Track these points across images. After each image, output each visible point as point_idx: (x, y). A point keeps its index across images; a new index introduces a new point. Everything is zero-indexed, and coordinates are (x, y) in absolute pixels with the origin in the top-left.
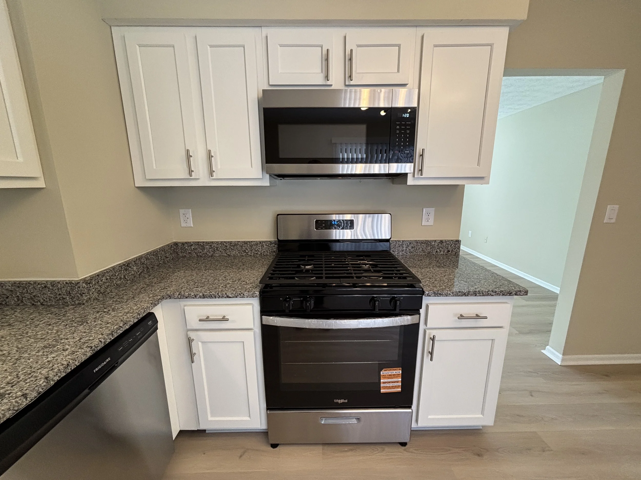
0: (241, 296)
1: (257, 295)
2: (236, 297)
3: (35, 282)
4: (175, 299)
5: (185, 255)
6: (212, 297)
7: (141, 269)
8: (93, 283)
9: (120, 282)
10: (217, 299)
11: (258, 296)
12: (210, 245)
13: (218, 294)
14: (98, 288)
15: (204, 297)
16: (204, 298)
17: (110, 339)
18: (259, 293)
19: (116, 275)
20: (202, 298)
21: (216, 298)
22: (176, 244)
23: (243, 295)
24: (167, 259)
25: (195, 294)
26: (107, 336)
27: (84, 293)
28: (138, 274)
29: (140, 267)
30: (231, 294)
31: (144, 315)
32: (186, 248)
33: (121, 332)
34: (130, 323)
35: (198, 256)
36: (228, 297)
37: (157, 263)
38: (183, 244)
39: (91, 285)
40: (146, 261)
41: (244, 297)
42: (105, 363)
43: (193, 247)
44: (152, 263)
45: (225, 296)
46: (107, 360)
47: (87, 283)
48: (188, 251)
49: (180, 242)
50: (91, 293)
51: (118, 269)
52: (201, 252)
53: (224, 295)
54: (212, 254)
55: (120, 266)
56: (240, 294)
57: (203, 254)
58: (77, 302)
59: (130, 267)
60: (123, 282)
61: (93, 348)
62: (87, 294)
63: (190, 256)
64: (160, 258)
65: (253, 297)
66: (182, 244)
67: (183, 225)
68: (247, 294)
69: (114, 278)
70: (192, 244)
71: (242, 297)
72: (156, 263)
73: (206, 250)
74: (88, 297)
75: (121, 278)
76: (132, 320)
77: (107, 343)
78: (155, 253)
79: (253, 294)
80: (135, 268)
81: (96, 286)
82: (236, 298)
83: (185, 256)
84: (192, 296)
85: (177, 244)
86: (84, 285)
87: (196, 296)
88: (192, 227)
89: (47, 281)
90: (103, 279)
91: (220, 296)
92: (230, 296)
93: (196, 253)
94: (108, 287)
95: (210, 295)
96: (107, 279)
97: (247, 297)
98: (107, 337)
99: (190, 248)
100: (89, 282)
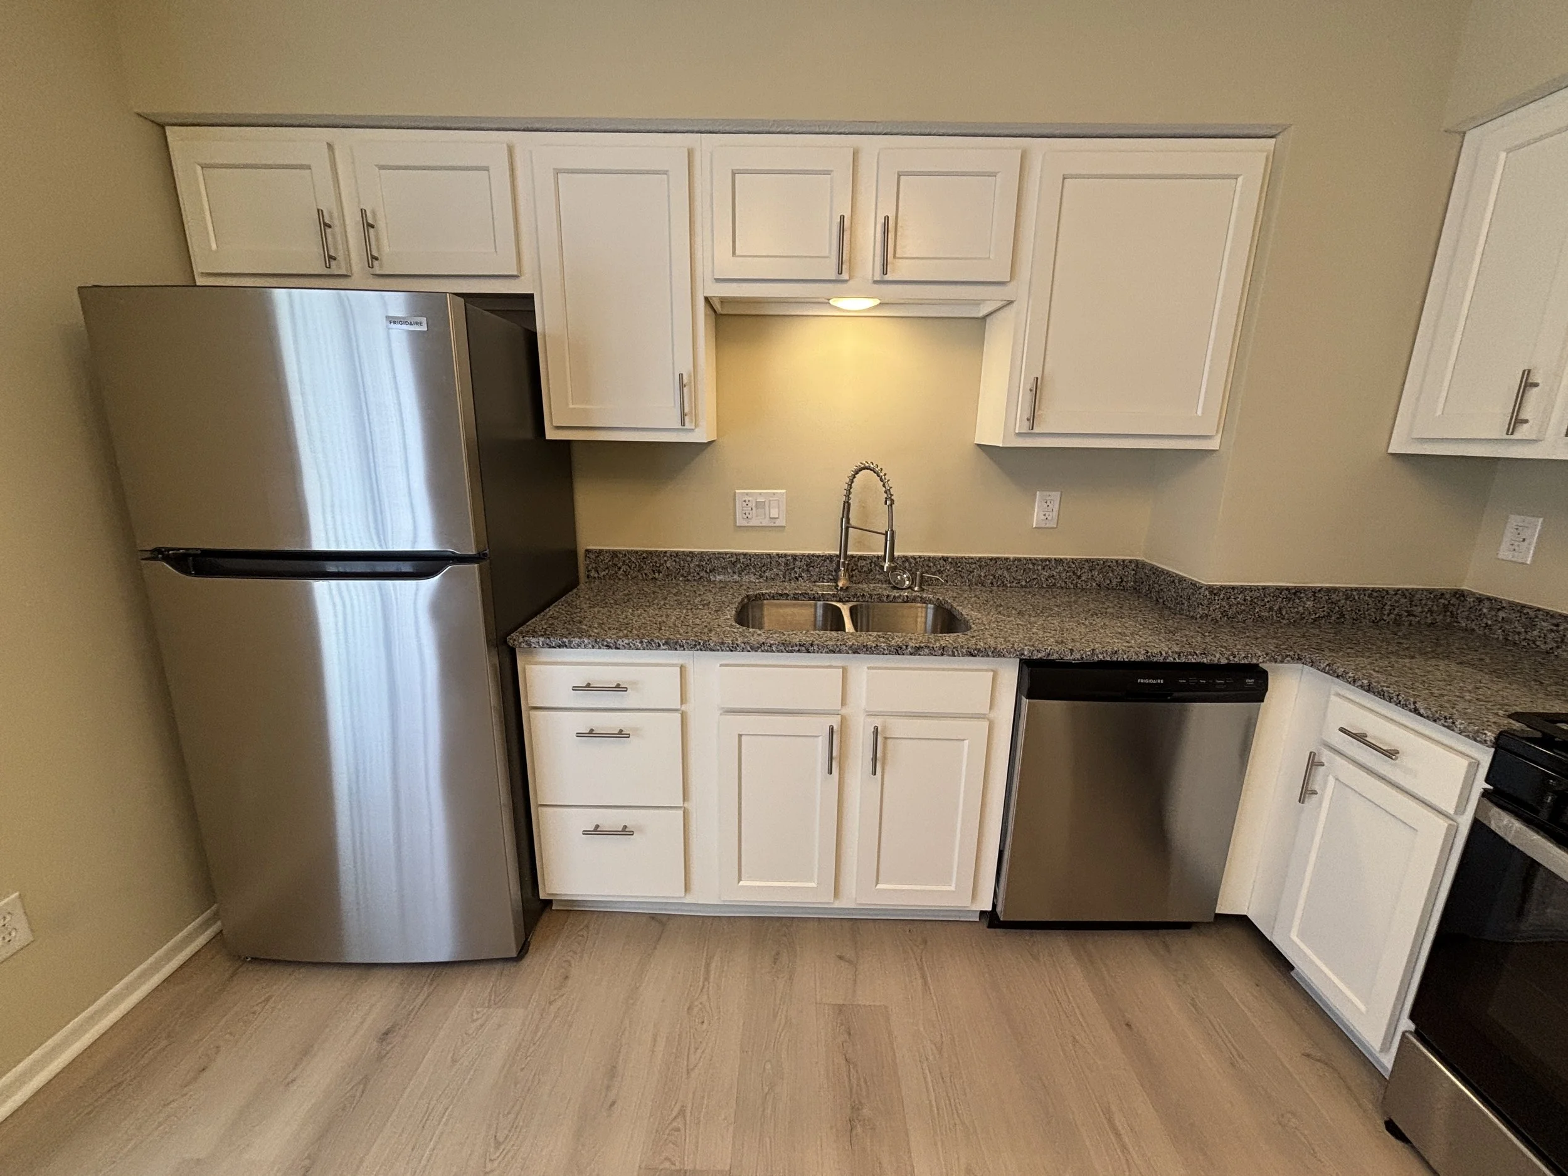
0: (1446, 724)
1: (1487, 739)
2: (1435, 721)
3: (1168, 572)
4: (1319, 670)
5: (1474, 627)
6: (1384, 695)
7: (1324, 611)
8: (1222, 596)
9: (1267, 614)
10: (1392, 705)
11: (1489, 743)
12: (1554, 621)
13: (1398, 695)
14: (1225, 607)
15: (1369, 689)
16: (1368, 691)
17: (1174, 659)
18: (1495, 738)
19: (1263, 600)
20: (1364, 690)
21: (1390, 702)
22: (1460, 595)
23: (1453, 723)
24: (1411, 618)
25: (1354, 677)
26: (1172, 652)
27: (1201, 604)
28: (1313, 617)
29: (1324, 607)
30: (1426, 708)
31: (1243, 662)
32: (1485, 610)
33: (1194, 661)
34: (1213, 658)
35: (1507, 639)
36: (1416, 711)
38: (1480, 599)
39: (1216, 598)
40: (1343, 601)
41: (1453, 730)
42: (1155, 682)
43: (1501, 614)
44: (1359, 611)
45: (1412, 706)
46: (1159, 681)
47: (1211, 593)
48: (1485, 620)
49: (1473, 594)
50: (1211, 609)
51: (1273, 593)
52: (1519, 633)
53: (1410, 704)
54: (1551, 649)
55: (1280, 589)
56: (1445, 718)
57: (1525, 639)
58: (1192, 614)
59: (1300, 598)
60: (1273, 617)
61: (1149, 654)
62: (1204, 607)
63: (1485, 633)
64: (1387, 607)
65: (1475, 740)
66: (1478, 598)
67: (1505, 553)
68: (1462, 726)
69: (1259, 603)
70: (1504, 607)
71: (1448, 727)
72: (1369, 615)
73: (1535, 633)
74: (1206, 612)
75: (1271, 609)
76: (1218, 655)
77: (1168, 661)
78: (1379, 596)
79: (1478, 732)
80: (1309, 604)
81: (1224, 604)
82: (1433, 723)
83: (1473, 630)
84: (1350, 677)
85: (1463, 596)
86: (1207, 593)
87: (1354, 682)
88: (1526, 564)
89: (1177, 575)
90: (1240, 596)
91: (1400, 703)
92: (1422, 711)
93: (1504, 631)
94: (1242, 612)
95: (1382, 691)
96: (1245, 600)
97: (1460, 734)
98: (1171, 654)
99: (1494, 613)
100: (1215, 592)
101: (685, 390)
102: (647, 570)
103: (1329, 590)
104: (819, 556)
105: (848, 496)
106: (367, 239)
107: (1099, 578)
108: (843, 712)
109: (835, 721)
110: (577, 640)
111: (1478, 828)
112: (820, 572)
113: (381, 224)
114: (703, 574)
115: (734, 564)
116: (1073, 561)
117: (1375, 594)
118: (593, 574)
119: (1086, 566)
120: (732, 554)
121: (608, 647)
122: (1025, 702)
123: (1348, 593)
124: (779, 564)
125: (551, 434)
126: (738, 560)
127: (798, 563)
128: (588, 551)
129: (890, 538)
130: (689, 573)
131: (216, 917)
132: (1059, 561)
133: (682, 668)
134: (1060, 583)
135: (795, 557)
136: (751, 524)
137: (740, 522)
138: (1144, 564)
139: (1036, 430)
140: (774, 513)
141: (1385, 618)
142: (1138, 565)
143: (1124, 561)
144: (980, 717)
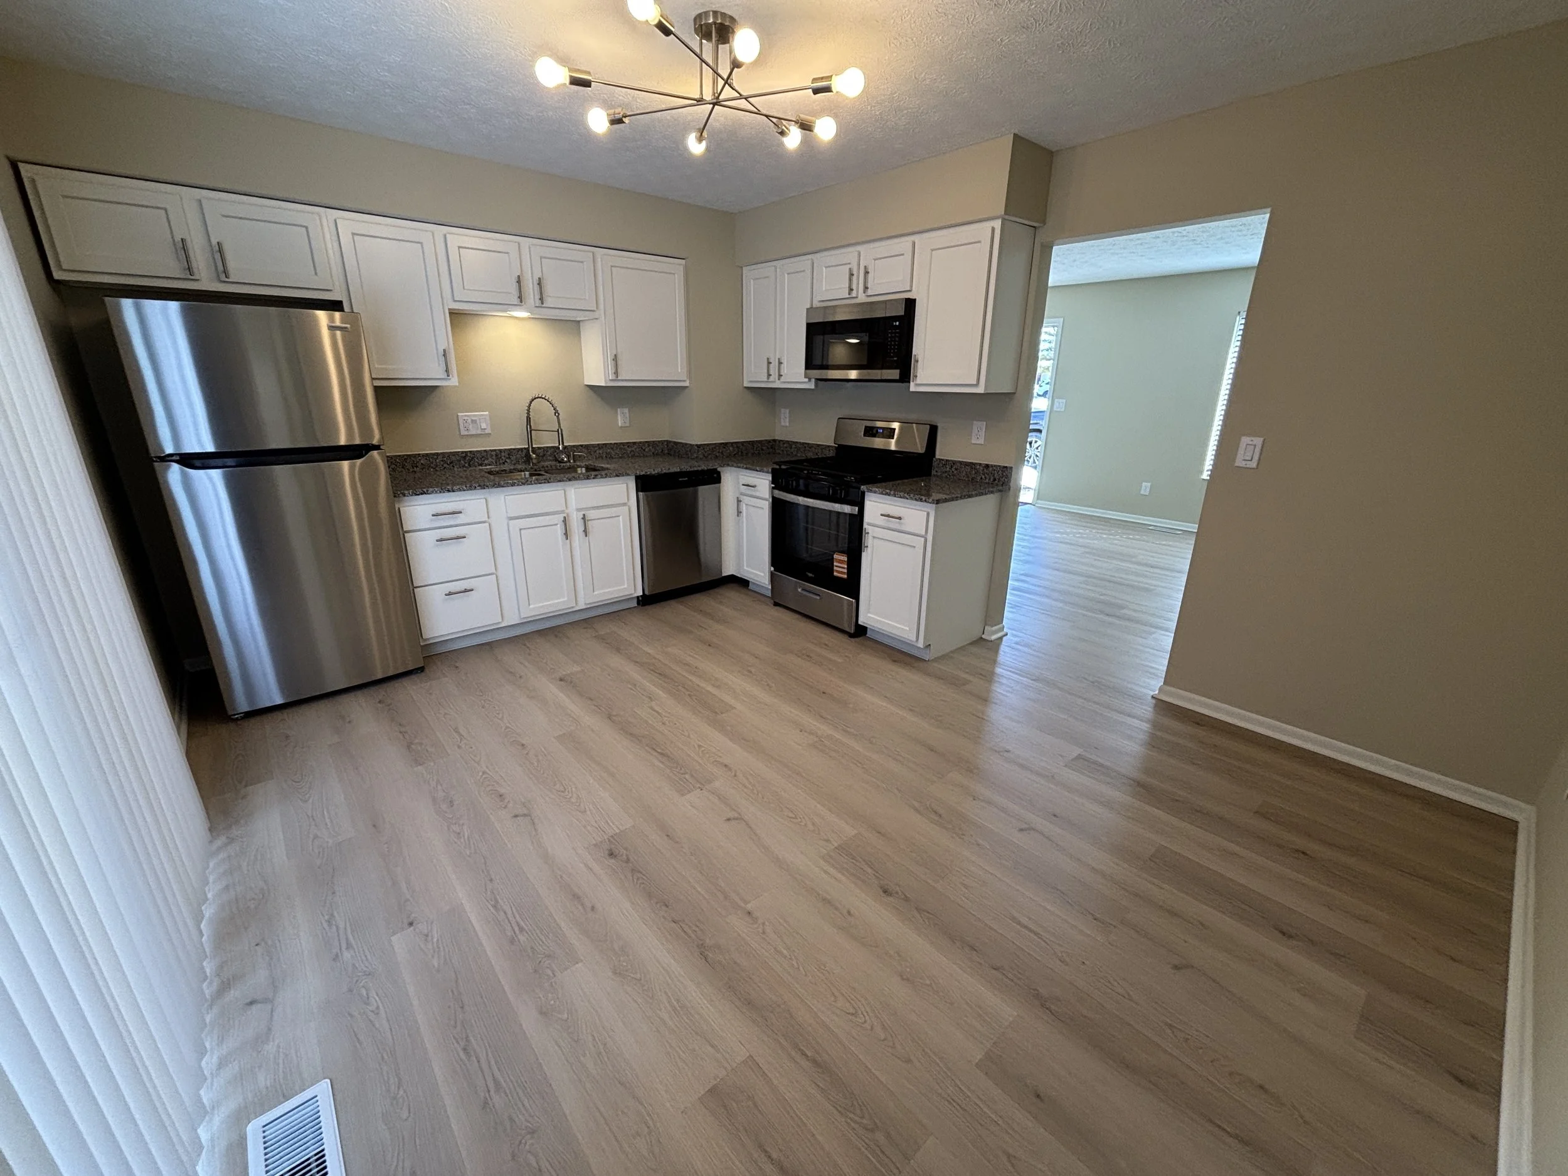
1: (770, 473)
3: (680, 442)
8: (701, 448)
9: (718, 454)
17: (690, 470)
19: (716, 448)
22: (774, 441)
27: (695, 452)
28: (733, 454)
29: (735, 449)
31: (711, 470)
32: (781, 445)
33: (696, 469)
36: (756, 471)
37: (752, 451)
40: (741, 446)
44: (746, 449)
46: (685, 479)
47: (698, 447)
50: (699, 454)
52: (789, 451)
55: (720, 444)
58: (692, 457)
59: (727, 447)
60: (720, 455)
61: (681, 469)
64: (755, 448)
66: (779, 441)
67: (783, 424)
69: (715, 450)
70: (785, 443)
74: (697, 455)
75: (718, 451)
76: (701, 469)
77: (688, 470)
78: (752, 443)
80: (731, 448)
81: (703, 451)
85: (776, 441)
86: (696, 448)
88: (787, 426)
89: (684, 443)
90: (708, 448)
92: (758, 470)
94: (710, 454)
96: (710, 449)
99: (783, 445)
104: (514, 449)
105: (528, 414)
107: (653, 450)
108: (566, 511)
109: (565, 515)
110: (431, 489)
111: (774, 498)
112: (516, 458)
114: (445, 465)
115: (464, 458)
116: (640, 442)
119: (646, 445)
120: (463, 452)
121: (449, 491)
122: (641, 494)
126: (467, 455)
127: (503, 454)
129: (560, 432)
130: (437, 466)
132: (634, 443)
133: (486, 500)
134: (637, 454)
135: (500, 451)
136: (470, 433)
137: (463, 432)
138: (670, 442)
139: (619, 378)
140: (484, 426)
142: (668, 442)
144: (624, 504)
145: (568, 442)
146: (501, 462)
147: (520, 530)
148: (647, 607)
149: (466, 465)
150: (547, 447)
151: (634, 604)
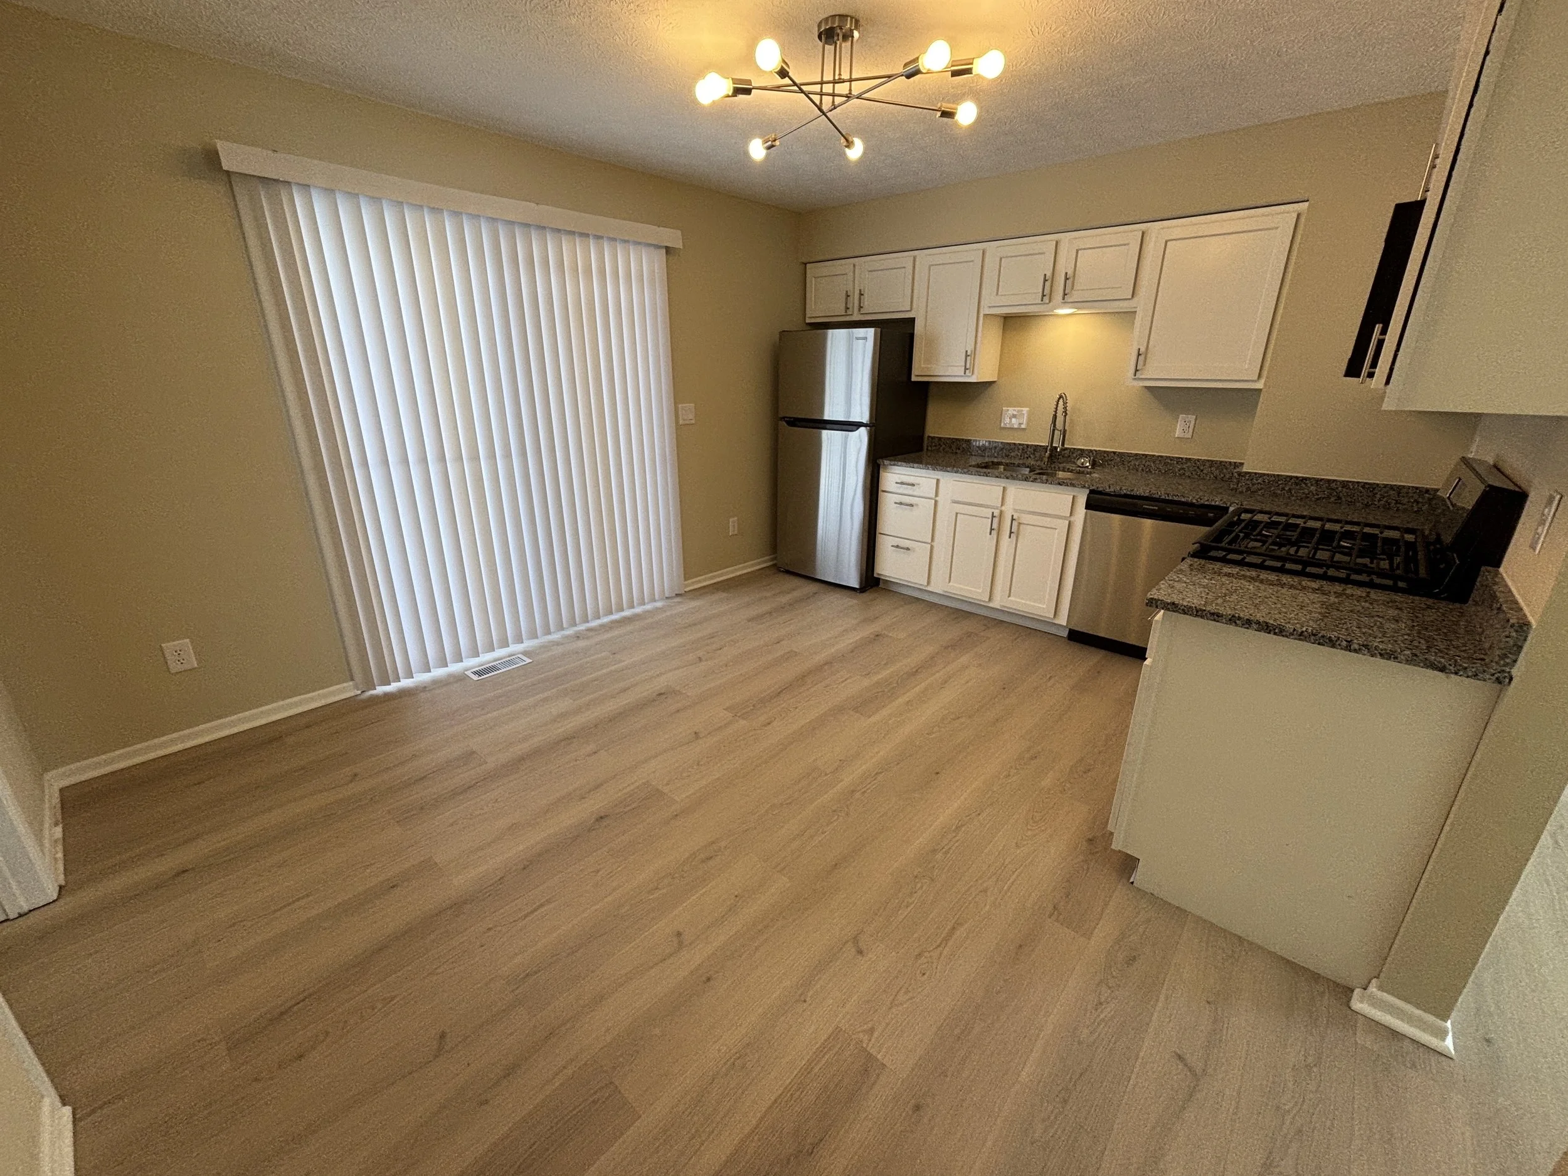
7: (1325, 494)
9: (1280, 492)
24: (1399, 505)
28: (1316, 497)
29: (1325, 491)
39: (1243, 479)
40: (1340, 489)
44: (1354, 496)
60: (1284, 494)
64: (1378, 496)
69: (1274, 484)
72: (1362, 500)
90: (1260, 479)
96: (1263, 482)
101: (969, 358)
102: (954, 447)
103: (1329, 481)
104: (1040, 446)
105: (1056, 412)
106: (860, 299)
107: (1216, 473)
108: (1000, 507)
113: (866, 295)
115: (996, 447)
116: (1198, 460)
117: (1367, 486)
118: (930, 448)
119: (1207, 464)
120: (997, 442)
123: (1345, 484)
124: (1019, 449)
125: (914, 379)
126: (999, 445)
127: (1029, 449)
128: (929, 437)
129: (1063, 432)
130: (973, 451)
131: (775, 558)
132: (1190, 460)
133: (938, 480)
134: (1188, 474)
135: (1028, 446)
136: (1007, 428)
137: (1002, 425)
140: (1021, 421)
141: (1376, 503)
143: (1235, 463)
144: (1065, 518)
145: (1068, 444)
146: (1026, 456)
147: (957, 514)
148: (1072, 643)
149: (996, 455)
150: (1074, 449)
151: (1065, 634)
